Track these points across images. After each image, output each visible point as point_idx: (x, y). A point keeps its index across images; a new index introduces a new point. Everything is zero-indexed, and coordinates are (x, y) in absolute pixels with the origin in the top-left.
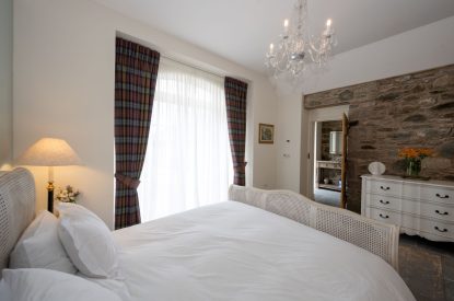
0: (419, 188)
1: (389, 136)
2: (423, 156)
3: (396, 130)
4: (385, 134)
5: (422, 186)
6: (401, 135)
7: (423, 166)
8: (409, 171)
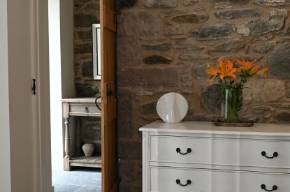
0: (237, 143)
1: (194, 34)
2: (246, 75)
3: (205, 18)
4: (186, 28)
5: (242, 138)
6: (213, 31)
7: (246, 97)
8: (225, 111)
